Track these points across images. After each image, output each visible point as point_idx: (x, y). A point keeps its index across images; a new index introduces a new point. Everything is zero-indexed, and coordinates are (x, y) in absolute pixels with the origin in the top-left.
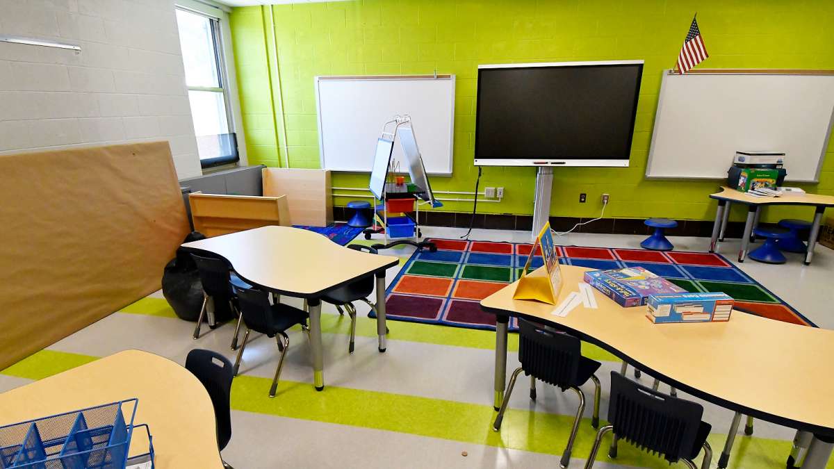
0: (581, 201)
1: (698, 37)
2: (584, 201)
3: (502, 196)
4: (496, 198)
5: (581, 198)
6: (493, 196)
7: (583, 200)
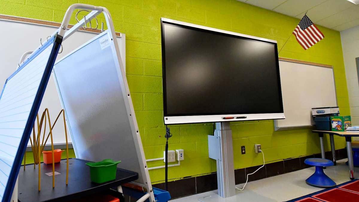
0: (243, 153)
1: (312, 26)
2: (244, 153)
3: (183, 158)
4: (177, 162)
5: (242, 150)
6: (174, 160)
7: (244, 151)
